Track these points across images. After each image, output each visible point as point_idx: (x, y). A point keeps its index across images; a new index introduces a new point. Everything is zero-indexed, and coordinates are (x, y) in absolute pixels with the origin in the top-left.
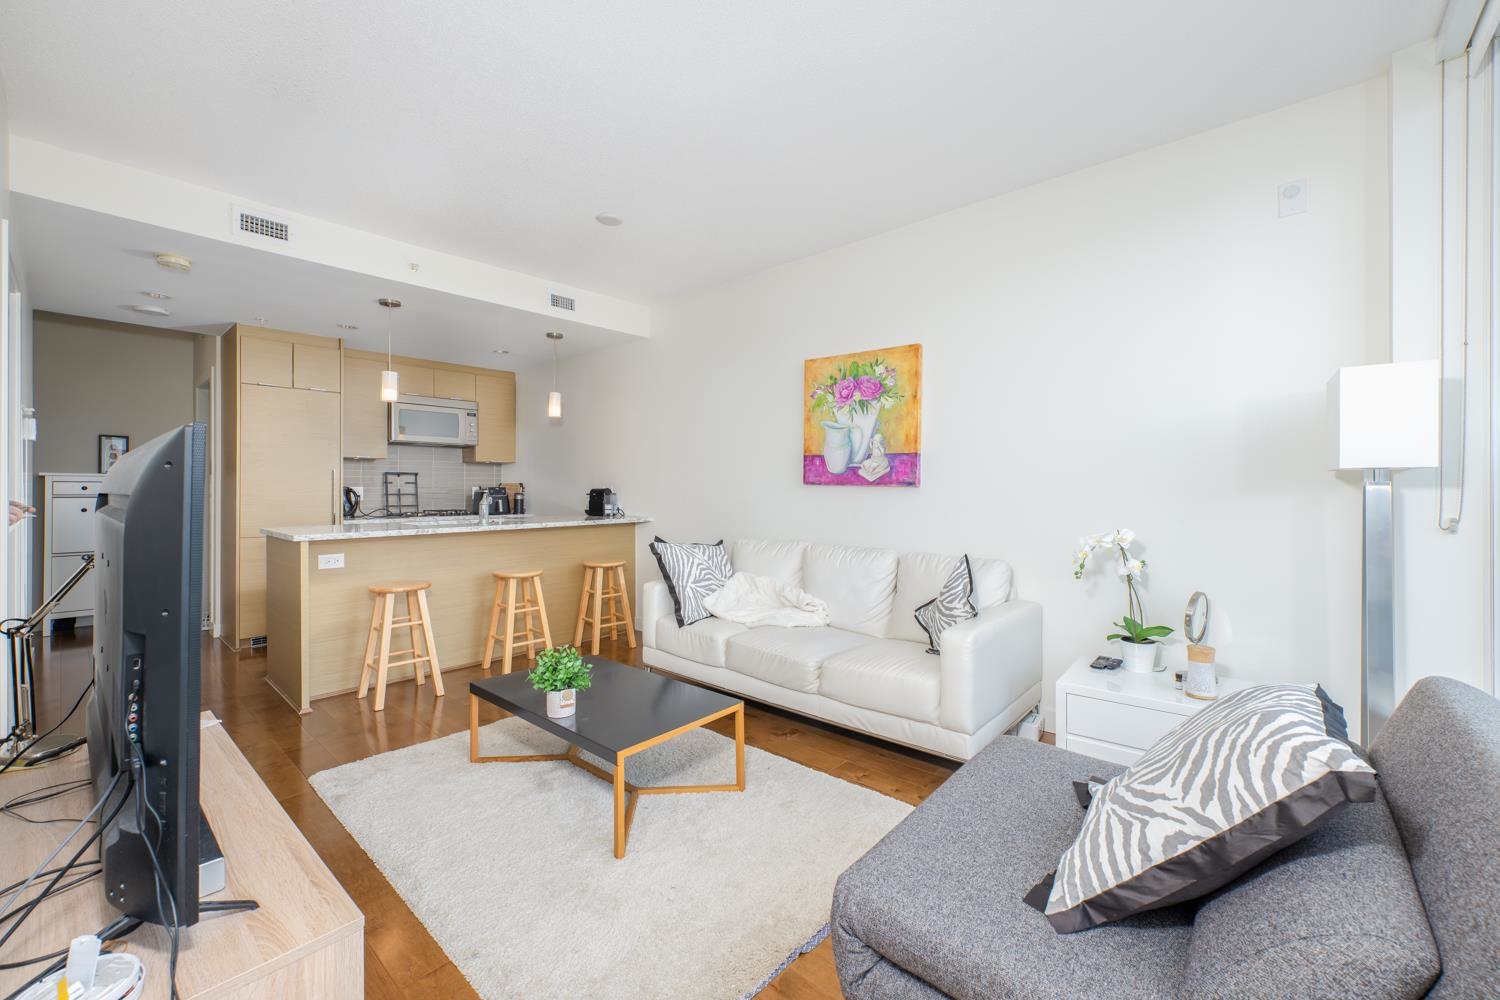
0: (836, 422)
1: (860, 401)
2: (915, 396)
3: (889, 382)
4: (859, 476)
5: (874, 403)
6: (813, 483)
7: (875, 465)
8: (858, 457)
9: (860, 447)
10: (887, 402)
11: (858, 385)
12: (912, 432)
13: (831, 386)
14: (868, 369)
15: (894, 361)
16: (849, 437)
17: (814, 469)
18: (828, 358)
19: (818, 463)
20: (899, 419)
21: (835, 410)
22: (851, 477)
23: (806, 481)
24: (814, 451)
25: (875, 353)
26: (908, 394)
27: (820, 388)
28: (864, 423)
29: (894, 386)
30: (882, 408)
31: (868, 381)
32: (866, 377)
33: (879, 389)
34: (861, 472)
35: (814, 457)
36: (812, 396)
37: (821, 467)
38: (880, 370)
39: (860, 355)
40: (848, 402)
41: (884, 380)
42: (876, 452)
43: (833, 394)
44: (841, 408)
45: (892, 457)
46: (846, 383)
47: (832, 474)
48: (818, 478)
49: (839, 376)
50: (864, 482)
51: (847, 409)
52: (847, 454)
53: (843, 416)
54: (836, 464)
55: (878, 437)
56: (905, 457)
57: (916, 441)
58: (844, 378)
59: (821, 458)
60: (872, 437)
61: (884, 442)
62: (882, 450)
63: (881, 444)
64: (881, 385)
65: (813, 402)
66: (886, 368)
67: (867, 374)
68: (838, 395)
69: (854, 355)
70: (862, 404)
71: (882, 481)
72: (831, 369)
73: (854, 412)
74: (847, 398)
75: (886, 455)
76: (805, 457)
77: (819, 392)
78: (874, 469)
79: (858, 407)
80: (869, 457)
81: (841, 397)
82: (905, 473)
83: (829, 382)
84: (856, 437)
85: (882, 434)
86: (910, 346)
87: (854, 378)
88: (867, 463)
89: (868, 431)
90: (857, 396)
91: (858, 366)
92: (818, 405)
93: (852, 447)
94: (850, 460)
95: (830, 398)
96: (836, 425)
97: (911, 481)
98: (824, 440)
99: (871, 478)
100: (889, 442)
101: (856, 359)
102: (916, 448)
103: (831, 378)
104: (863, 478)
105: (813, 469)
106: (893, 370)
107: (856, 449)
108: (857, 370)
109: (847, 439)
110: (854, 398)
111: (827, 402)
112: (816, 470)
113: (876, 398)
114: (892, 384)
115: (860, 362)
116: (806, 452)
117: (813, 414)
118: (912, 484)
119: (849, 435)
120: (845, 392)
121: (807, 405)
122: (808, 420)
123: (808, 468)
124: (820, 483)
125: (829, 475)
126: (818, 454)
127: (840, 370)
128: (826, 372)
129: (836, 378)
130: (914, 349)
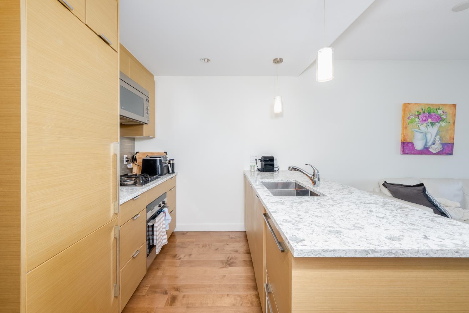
0: (420, 129)
1: (431, 122)
2: (454, 123)
3: (444, 117)
4: (429, 151)
5: (437, 124)
6: (407, 154)
7: (436, 147)
8: (429, 144)
9: (430, 140)
10: (443, 124)
11: (430, 116)
12: (452, 136)
13: (418, 115)
14: (435, 111)
15: (446, 109)
16: (426, 136)
18: (417, 104)
19: (410, 145)
20: (447, 131)
21: (419, 125)
22: (426, 151)
23: (404, 152)
24: (409, 141)
25: (438, 105)
26: (451, 122)
27: (412, 115)
28: (433, 131)
29: (446, 118)
30: (441, 126)
31: (435, 115)
32: (434, 114)
33: (439, 119)
34: (430, 150)
35: (408, 143)
36: (408, 118)
37: (412, 148)
38: (440, 112)
39: (432, 105)
40: (426, 122)
41: (442, 115)
42: (437, 142)
43: (419, 118)
44: (423, 124)
45: (443, 144)
46: (425, 115)
47: (417, 150)
48: (410, 152)
49: (422, 112)
51: (425, 125)
52: (424, 143)
53: (423, 128)
54: (419, 146)
55: (438, 137)
56: (449, 145)
57: (454, 139)
58: (424, 112)
59: (412, 144)
60: (436, 136)
61: (441, 138)
62: (440, 142)
63: (439, 139)
64: (440, 117)
65: (409, 121)
66: (443, 111)
67: (435, 113)
68: (421, 119)
69: (429, 104)
70: (432, 124)
72: (418, 108)
73: (428, 126)
74: (425, 121)
75: (441, 143)
76: (403, 143)
77: (412, 117)
78: (436, 149)
79: (430, 125)
80: (434, 144)
81: (423, 120)
82: (449, 150)
83: (417, 113)
84: (429, 136)
85: (440, 136)
86: (453, 105)
87: (429, 113)
88: (433, 146)
89: (434, 134)
90: (430, 120)
92: (411, 123)
93: (426, 139)
94: (426, 145)
95: (417, 120)
96: (418, 130)
97: (451, 153)
98: (414, 136)
99: (434, 152)
100: (443, 139)
101: (430, 106)
102: (453, 142)
103: (418, 112)
104: (431, 152)
105: (408, 147)
106: (446, 112)
107: (428, 141)
108: (430, 111)
109: (424, 136)
110: (429, 121)
111: (416, 121)
112: (409, 148)
113: (438, 122)
114: (445, 117)
115: (432, 108)
116: (404, 141)
117: (408, 125)
118: (451, 154)
119: (426, 134)
120: (424, 118)
121: (405, 122)
122: (405, 127)
123: (405, 147)
124: (411, 154)
125: (416, 151)
126: (411, 142)
127: (422, 109)
128: (415, 110)
129: (420, 113)
130: (455, 106)
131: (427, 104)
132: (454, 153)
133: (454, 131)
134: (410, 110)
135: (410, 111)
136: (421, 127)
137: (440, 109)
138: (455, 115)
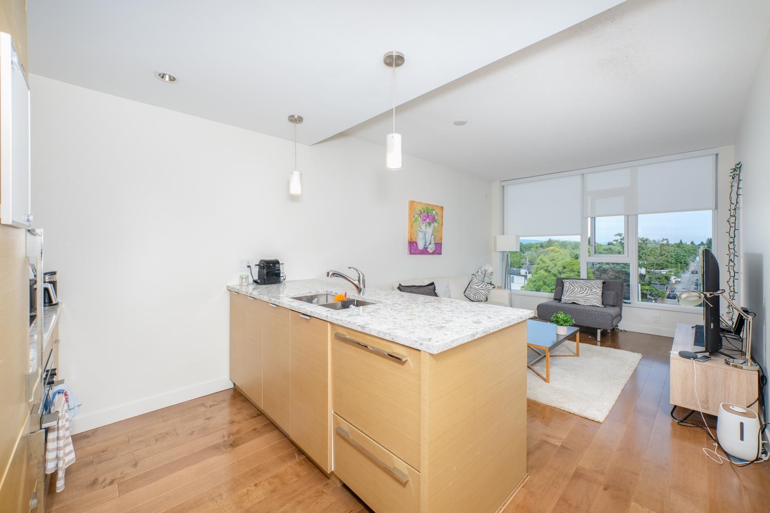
1: (428, 222)
2: (442, 224)
3: (436, 217)
4: (428, 251)
5: (432, 224)
6: (413, 254)
7: (432, 247)
8: (427, 244)
9: (428, 240)
10: (436, 224)
11: (428, 216)
12: (441, 236)
13: (420, 214)
14: (431, 211)
15: (438, 211)
17: (413, 247)
18: (419, 202)
19: (415, 245)
20: (438, 231)
21: (421, 224)
22: (425, 252)
23: (411, 253)
24: (414, 240)
25: (433, 206)
26: (441, 223)
27: (416, 214)
28: (430, 230)
29: (438, 219)
30: (434, 226)
31: (431, 215)
33: (433, 220)
34: (428, 250)
35: (414, 242)
36: (413, 216)
37: (416, 247)
38: (434, 212)
39: (430, 205)
40: (425, 222)
42: (432, 242)
43: (420, 217)
44: (423, 224)
45: (436, 244)
46: (425, 214)
48: (415, 251)
49: (423, 211)
50: (429, 253)
51: (425, 225)
52: (424, 243)
54: (421, 246)
55: (433, 237)
56: (439, 244)
57: (442, 239)
59: (416, 243)
60: (431, 236)
61: (434, 238)
62: (434, 241)
64: (434, 218)
65: (414, 219)
66: (436, 212)
67: (431, 213)
68: (422, 219)
69: (427, 204)
70: (429, 224)
71: (433, 253)
74: (425, 220)
76: (410, 242)
77: (416, 216)
79: (428, 225)
80: (430, 243)
82: (439, 250)
83: (419, 212)
84: (427, 235)
85: (434, 235)
87: (427, 213)
88: (430, 246)
89: (430, 234)
90: (428, 220)
92: (416, 221)
93: (426, 239)
94: (425, 245)
95: (419, 219)
96: (420, 230)
97: (440, 252)
98: (417, 235)
99: (431, 252)
100: (436, 239)
101: (428, 206)
102: (442, 242)
103: (420, 210)
106: (437, 214)
108: (428, 211)
109: (424, 236)
113: (433, 222)
115: (429, 208)
116: (411, 240)
117: (414, 224)
118: (440, 254)
119: (425, 234)
120: (424, 218)
121: (411, 220)
122: (411, 226)
123: (411, 247)
124: (415, 254)
125: (419, 250)
127: (423, 209)
128: (419, 208)
130: (442, 208)
132: (442, 253)
133: (442, 232)
134: (415, 208)
136: (422, 226)
137: (434, 209)
138: (443, 217)
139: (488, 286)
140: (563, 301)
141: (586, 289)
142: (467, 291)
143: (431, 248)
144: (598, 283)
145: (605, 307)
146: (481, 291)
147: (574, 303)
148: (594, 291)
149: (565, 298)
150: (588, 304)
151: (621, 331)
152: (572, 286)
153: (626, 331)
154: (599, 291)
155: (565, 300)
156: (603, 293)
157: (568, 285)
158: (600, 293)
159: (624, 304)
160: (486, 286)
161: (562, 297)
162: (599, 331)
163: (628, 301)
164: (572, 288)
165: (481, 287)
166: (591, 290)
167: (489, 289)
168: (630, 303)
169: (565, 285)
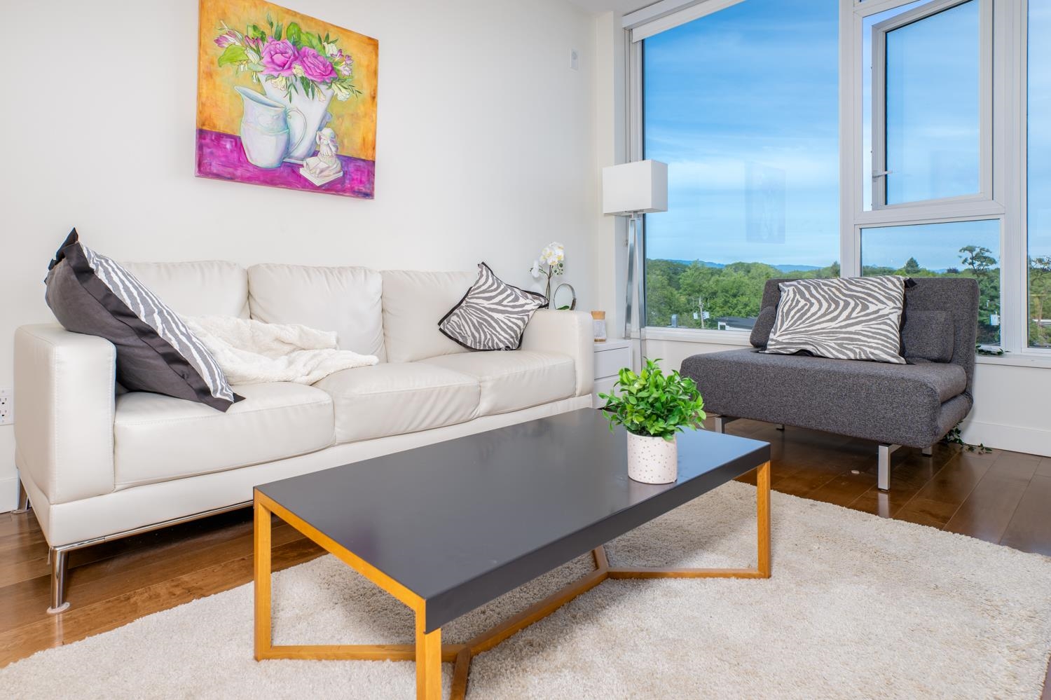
0: (264, 94)
1: (302, 78)
2: (374, 98)
3: (342, 69)
4: (300, 176)
5: (323, 87)
6: (218, 176)
7: (323, 165)
8: (299, 152)
9: (302, 139)
10: (341, 93)
11: (299, 56)
12: (370, 137)
13: (256, 40)
14: (315, 42)
15: (351, 48)
16: (285, 121)
19: (228, 146)
20: (355, 117)
21: (262, 78)
22: (285, 177)
24: (221, 127)
25: (324, 25)
26: (366, 92)
27: (231, 34)
28: (309, 109)
29: (350, 76)
30: (334, 97)
31: (315, 57)
32: (311, 51)
33: (329, 73)
34: (302, 172)
35: (220, 136)
36: (217, 41)
37: (235, 155)
38: (331, 49)
39: (307, 19)
40: (284, 74)
41: (337, 63)
42: (324, 150)
43: (258, 52)
44: (273, 78)
45: (346, 160)
46: (281, 46)
47: (256, 167)
48: (230, 170)
49: (269, 32)
50: (306, 185)
51: (281, 81)
52: (282, 146)
53: (275, 88)
54: (263, 153)
55: (327, 132)
56: (362, 164)
57: (374, 148)
58: (278, 37)
59: (236, 140)
60: (320, 129)
61: (335, 139)
62: (334, 149)
63: (332, 141)
64: (333, 69)
65: (221, 52)
66: (340, 51)
67: (313, 47)
68: (267, 58)
69: (295, 14)
70: (306, 83)
71: (332, 188)
72: (255, 15)
73: (293, 91)
74: (283, 66)
75: (338, 156)
76: (201, 134)
77: (232, 40)
78: (322, 171)
79: (299, 85)
80: (315, 154)
81: (273, 62)
82: (361, 182)
83: (251, 33)
84: (296, 123)
85: (333, 129)
86: (370, 39)
87: (294, 44)
88: (312, 161)
89: (314, 121)
90: (298, 70)
91: (300, 30)
92: (232, 61)
93: (289, 134)
94: (287, 152)
95: (253, 56)
96: (259, 96)
97: (368, 191)
98: (242, 114)
99: (318, 182)
100: (342, 142)
101: (297, 20)
102: (373, 156)
103: (255, 28)
104: (306, 180)
105: (218, 152)
106: (349, 57)
107: (297, 136)
108: (299, 37)
109: (281, 123)
110: (294, 71)
111: (248, 61)
112: (226, 156)
113: (323, 82)
114: (346, 73)
115: (304, 29)
116: (203, 125)
117: (220, 69)
118: (369, 195)
119: (285, 118)
120: (279, 58)
121: (206, 53)
122: (207, 74)
123: (207, 151)
124: (232, 178)
125: (251, 169)
126: (229, 132)
127: (271, 24)
128: (245, 17)
129: (263, 33)
130: (374, 43)
131: (288, 11)
132: (376, 192)
133: (374, 122)
134: (224, 13)
135: (223, 17)
136: (268, 86)
137: (330, 40)
138: (375, 73)
139: (522, 301)
140: (771, 346)
141: (847, 304)
142: (454, 318)
143: (322, 168)
144: (890, 285)
145: (908, 363)
146: (495, 315)
147: (804, 353)
148: (872, 308)
149: (779, 337)
150: (852, 356)
151: (971, 448)
152: (803, 296)
153: (988, 449)
154: (892, 311)
155: (778, 342)
156: (904, 318)
157: (791, 295)
158: (895, 318)
159: (979, 359)
160: (516, 299)
161: (771, 336)
162: (884, 453)
163: (994, 348)
164: (803, 302)
165: (499, 303)
166: (865, 307)
167: (527, 308)
168: (1000, 354)
169: (784, 295)
